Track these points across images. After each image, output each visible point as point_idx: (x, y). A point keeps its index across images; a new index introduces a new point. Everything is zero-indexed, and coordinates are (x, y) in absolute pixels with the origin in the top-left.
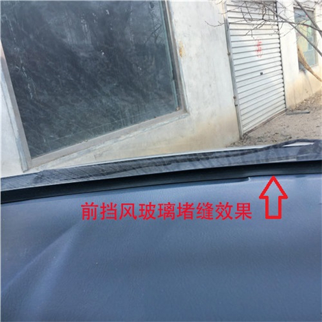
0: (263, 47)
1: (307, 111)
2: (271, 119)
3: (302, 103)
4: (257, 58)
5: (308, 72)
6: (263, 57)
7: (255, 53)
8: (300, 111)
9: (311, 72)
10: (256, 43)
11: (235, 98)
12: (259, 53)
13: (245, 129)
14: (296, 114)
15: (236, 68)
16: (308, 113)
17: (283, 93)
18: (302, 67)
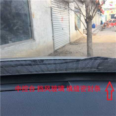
0: (63, 19)
2: (65, 45)
3: (75, 41)
4: (61, 23)
5: (78, 31)
6: (64, 23)
7: (61, 21)
8: (74, 44)
9: (79, 31)
10: (61, 17)
11: (53, 36)
13: (56, 49)
14: (73, 45)
15: (54, 26)
16: (77, 45)
17: (69, 37)
18: (76, 28)
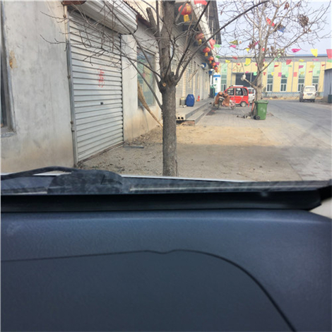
0: (105, 78)
1: (142, 146)
2: (108, 150)
3: (139, 138)
4: (98, 88)
5: (146, 111)
6: (104, 88)
7: (97, 82)
8: (135, 145)
9: (149, 110)
10: (98, 72)
11: (72, 123)
12: (101, 83)
13: (80, 157)
14: (132, 147)
15: (75, 93)
16: (143, 148)
17: (121, 126)
18: (141, 105)
